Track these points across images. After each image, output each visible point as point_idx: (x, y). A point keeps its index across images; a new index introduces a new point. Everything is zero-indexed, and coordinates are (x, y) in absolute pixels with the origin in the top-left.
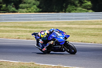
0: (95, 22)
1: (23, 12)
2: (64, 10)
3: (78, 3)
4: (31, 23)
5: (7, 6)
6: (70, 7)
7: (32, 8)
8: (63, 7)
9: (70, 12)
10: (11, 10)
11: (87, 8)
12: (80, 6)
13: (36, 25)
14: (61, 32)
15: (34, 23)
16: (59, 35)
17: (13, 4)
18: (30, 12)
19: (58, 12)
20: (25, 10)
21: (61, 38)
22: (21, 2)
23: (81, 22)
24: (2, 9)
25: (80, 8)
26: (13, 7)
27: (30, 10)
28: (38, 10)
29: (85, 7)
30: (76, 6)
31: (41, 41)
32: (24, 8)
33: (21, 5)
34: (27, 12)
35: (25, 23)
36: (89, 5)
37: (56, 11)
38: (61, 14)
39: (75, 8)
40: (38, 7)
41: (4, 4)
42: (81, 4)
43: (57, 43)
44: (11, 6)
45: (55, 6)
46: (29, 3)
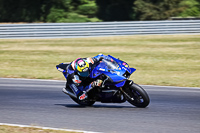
0: (104, 40)
3: (71, 4)
6: (54, 12)
8: (41, 11)
9: (54, 22)
11: (89, 14)
12: (74, 10)
16: (114, 67)
21: (118, 73)
23: (76, 41)
25: (73, 14)
29: (84, 12)
30: (67, 10)
36: (92, 9)
37: (27, 19)
39: (65, 14)
42: (76, 6)
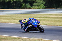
1: (35, 8)
2: (60, 7)
4: (40, 15)
5: (25, 4)
7: (41, 6)
10: (28, 7)
13: (43, 16)
14: (35, 20)
15: (42, 15)
16: (34, 21)
17: (29, 3)
18: (40, 8)
19: (56, 8)
20: (37, 7)
21: (35, 23)
22: (34, 2)
24: (22, 6)
26: (29, 5)
27: (40, 7)
28: (44, 7)
31: (23, 25)
32: (36, 6)
33: (34, 4)
34: (37, 8)
35: (37, 15)
38: (58, 9)
40: (45, 5)
41: (24, 3)
43: (33, 26)
44: (28, 5)
45: (54, 5)
46: (39, 3)
